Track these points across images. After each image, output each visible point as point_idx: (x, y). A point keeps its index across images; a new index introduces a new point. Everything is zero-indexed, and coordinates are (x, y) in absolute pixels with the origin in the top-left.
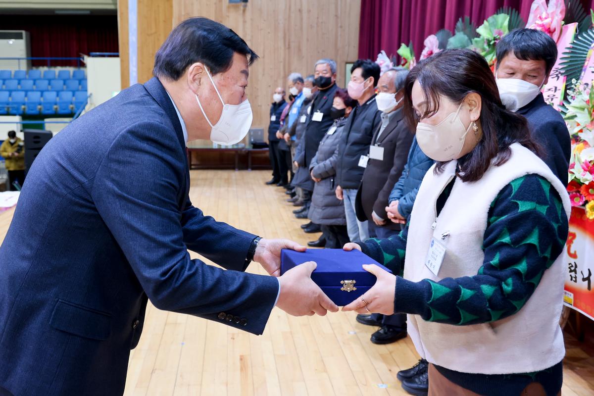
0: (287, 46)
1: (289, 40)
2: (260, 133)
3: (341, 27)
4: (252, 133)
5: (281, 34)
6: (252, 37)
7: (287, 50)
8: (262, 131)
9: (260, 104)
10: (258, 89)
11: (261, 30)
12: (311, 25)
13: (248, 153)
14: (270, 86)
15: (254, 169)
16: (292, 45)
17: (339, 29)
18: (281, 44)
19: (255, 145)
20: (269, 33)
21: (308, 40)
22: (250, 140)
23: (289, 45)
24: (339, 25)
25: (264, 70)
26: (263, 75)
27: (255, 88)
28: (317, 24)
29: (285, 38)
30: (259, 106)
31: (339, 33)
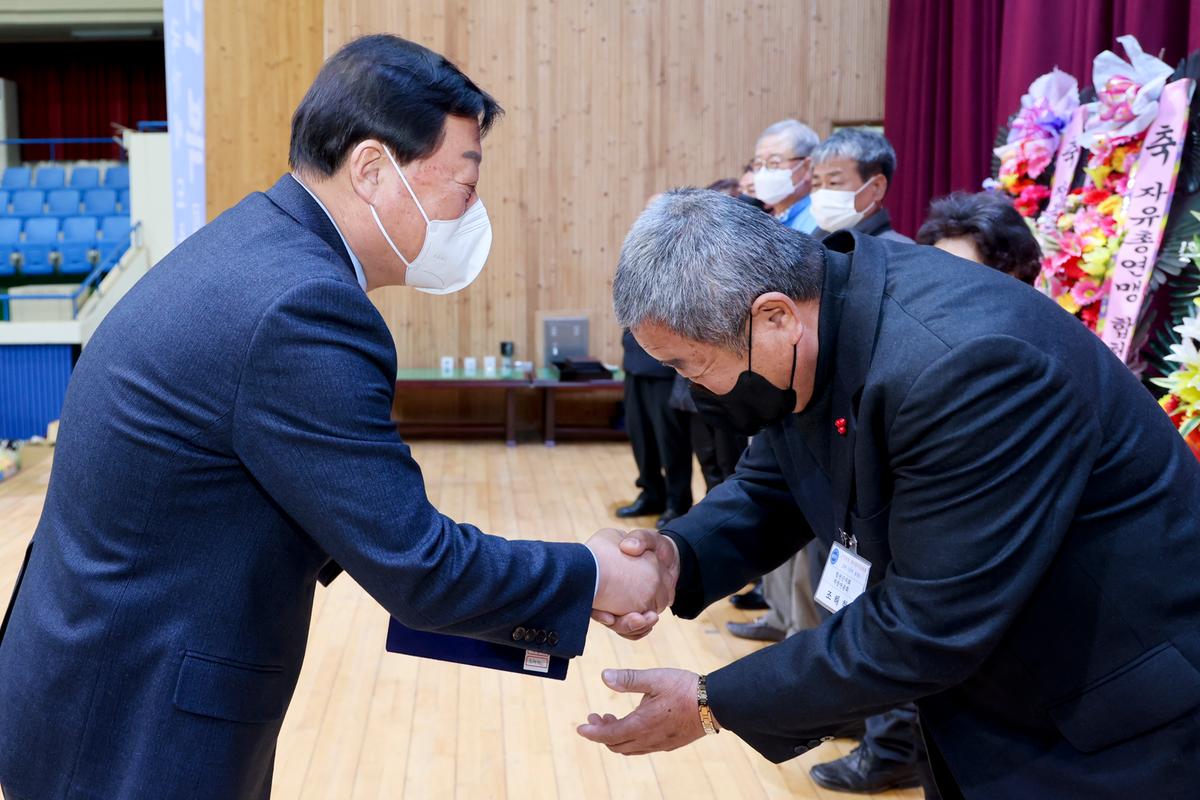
0: (657, 79)
1: (663, 60)
2: (577, 331)
3: (819, 19)
4: (554, 332)
5: (639, 44)
6: (554, 51)
7: (658, 89)
8: (584, 325)
9: (576, 248)
10: (570, 204)
11: (580, 31)
12: (729, 15)
13: (544, 391)
14: (606, 194)
15: (564, 438)
16: (673, 74)
17: (813, 24)
18: (639, 71)
19: (567, 369)
20: (603, 39)
21: (718, 58)
22: (549, 349)
23: (662, 74)
24: (813, 13)
25: (589, 148)
26: (588, 162)
27: (564, 199)
28: (746, 12)
29: (650, 54)
30: (574, 252)
31: (813, 38)
